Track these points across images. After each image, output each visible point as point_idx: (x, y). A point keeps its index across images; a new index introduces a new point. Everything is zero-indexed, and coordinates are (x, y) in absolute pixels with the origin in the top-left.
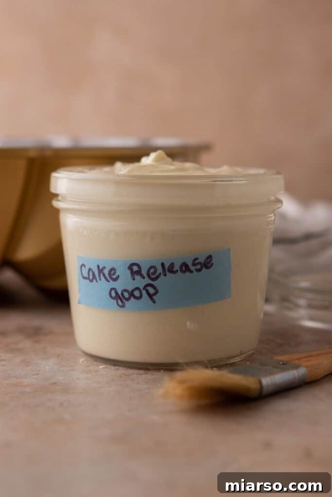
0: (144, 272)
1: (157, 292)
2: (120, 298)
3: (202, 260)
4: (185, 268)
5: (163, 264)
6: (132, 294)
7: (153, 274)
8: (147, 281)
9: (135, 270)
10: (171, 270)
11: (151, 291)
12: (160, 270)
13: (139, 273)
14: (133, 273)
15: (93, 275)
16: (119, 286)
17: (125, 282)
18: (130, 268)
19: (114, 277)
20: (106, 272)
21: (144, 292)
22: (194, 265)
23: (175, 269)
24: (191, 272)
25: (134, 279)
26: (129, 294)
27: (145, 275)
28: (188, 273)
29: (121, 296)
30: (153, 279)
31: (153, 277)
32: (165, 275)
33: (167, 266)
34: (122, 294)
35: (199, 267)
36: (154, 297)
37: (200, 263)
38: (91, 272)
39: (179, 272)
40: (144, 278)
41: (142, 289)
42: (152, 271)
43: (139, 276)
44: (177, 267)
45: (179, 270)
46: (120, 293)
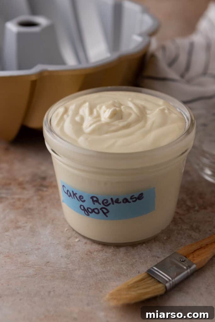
0: (100, 201)
1: (108, 212)
2: (87, 211)
3: (136, 196)
4: (126, 200)
5: (112, 199)
6: (93, 211)
7: (105, 203)
8: (102, 206)
9: (94, 199)
10: (117, 201)
11: (105, 211)
12: (110, 201)
13: (97, 201)
14: (93, 201)
15: (72, 194)
16: (86, 205)
17: (88, 204)
18: (92, 198)
19: (83, 200)
20: (78, 196)
21: (100, 211)
22: (131, 198)
23: (119, 201)
24: (129, 202)
25: (94, 204)
26: (92, 211)
27: (101, 203)
28: (127, 203)
29: (87, 210)
30: (106, 206)
31: (106, 204)
32: (113, 204)
33: (114, 200)
34: (87, 209)
35: (134, 200)
36: (107, 214)
37: (135, 198)
38: (68, 192)
39: (122, 203)
40: (100, 204)
41: (99, 210)
42: (105, 201)
43: (97, 203)
44: (121, 200)
45: (122, 202)
46: (86, 208)
